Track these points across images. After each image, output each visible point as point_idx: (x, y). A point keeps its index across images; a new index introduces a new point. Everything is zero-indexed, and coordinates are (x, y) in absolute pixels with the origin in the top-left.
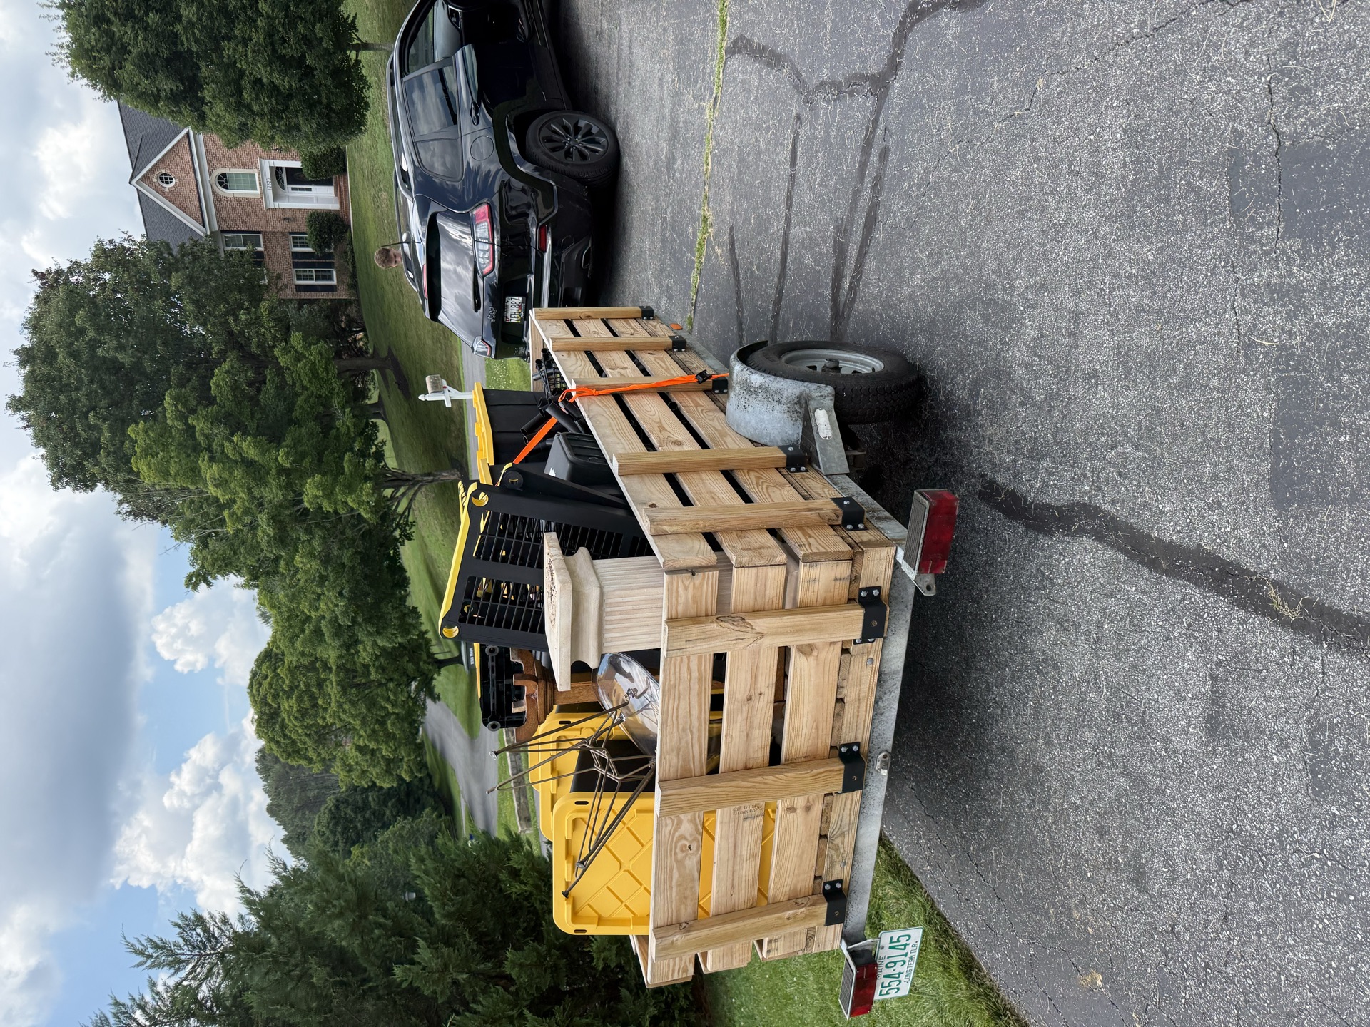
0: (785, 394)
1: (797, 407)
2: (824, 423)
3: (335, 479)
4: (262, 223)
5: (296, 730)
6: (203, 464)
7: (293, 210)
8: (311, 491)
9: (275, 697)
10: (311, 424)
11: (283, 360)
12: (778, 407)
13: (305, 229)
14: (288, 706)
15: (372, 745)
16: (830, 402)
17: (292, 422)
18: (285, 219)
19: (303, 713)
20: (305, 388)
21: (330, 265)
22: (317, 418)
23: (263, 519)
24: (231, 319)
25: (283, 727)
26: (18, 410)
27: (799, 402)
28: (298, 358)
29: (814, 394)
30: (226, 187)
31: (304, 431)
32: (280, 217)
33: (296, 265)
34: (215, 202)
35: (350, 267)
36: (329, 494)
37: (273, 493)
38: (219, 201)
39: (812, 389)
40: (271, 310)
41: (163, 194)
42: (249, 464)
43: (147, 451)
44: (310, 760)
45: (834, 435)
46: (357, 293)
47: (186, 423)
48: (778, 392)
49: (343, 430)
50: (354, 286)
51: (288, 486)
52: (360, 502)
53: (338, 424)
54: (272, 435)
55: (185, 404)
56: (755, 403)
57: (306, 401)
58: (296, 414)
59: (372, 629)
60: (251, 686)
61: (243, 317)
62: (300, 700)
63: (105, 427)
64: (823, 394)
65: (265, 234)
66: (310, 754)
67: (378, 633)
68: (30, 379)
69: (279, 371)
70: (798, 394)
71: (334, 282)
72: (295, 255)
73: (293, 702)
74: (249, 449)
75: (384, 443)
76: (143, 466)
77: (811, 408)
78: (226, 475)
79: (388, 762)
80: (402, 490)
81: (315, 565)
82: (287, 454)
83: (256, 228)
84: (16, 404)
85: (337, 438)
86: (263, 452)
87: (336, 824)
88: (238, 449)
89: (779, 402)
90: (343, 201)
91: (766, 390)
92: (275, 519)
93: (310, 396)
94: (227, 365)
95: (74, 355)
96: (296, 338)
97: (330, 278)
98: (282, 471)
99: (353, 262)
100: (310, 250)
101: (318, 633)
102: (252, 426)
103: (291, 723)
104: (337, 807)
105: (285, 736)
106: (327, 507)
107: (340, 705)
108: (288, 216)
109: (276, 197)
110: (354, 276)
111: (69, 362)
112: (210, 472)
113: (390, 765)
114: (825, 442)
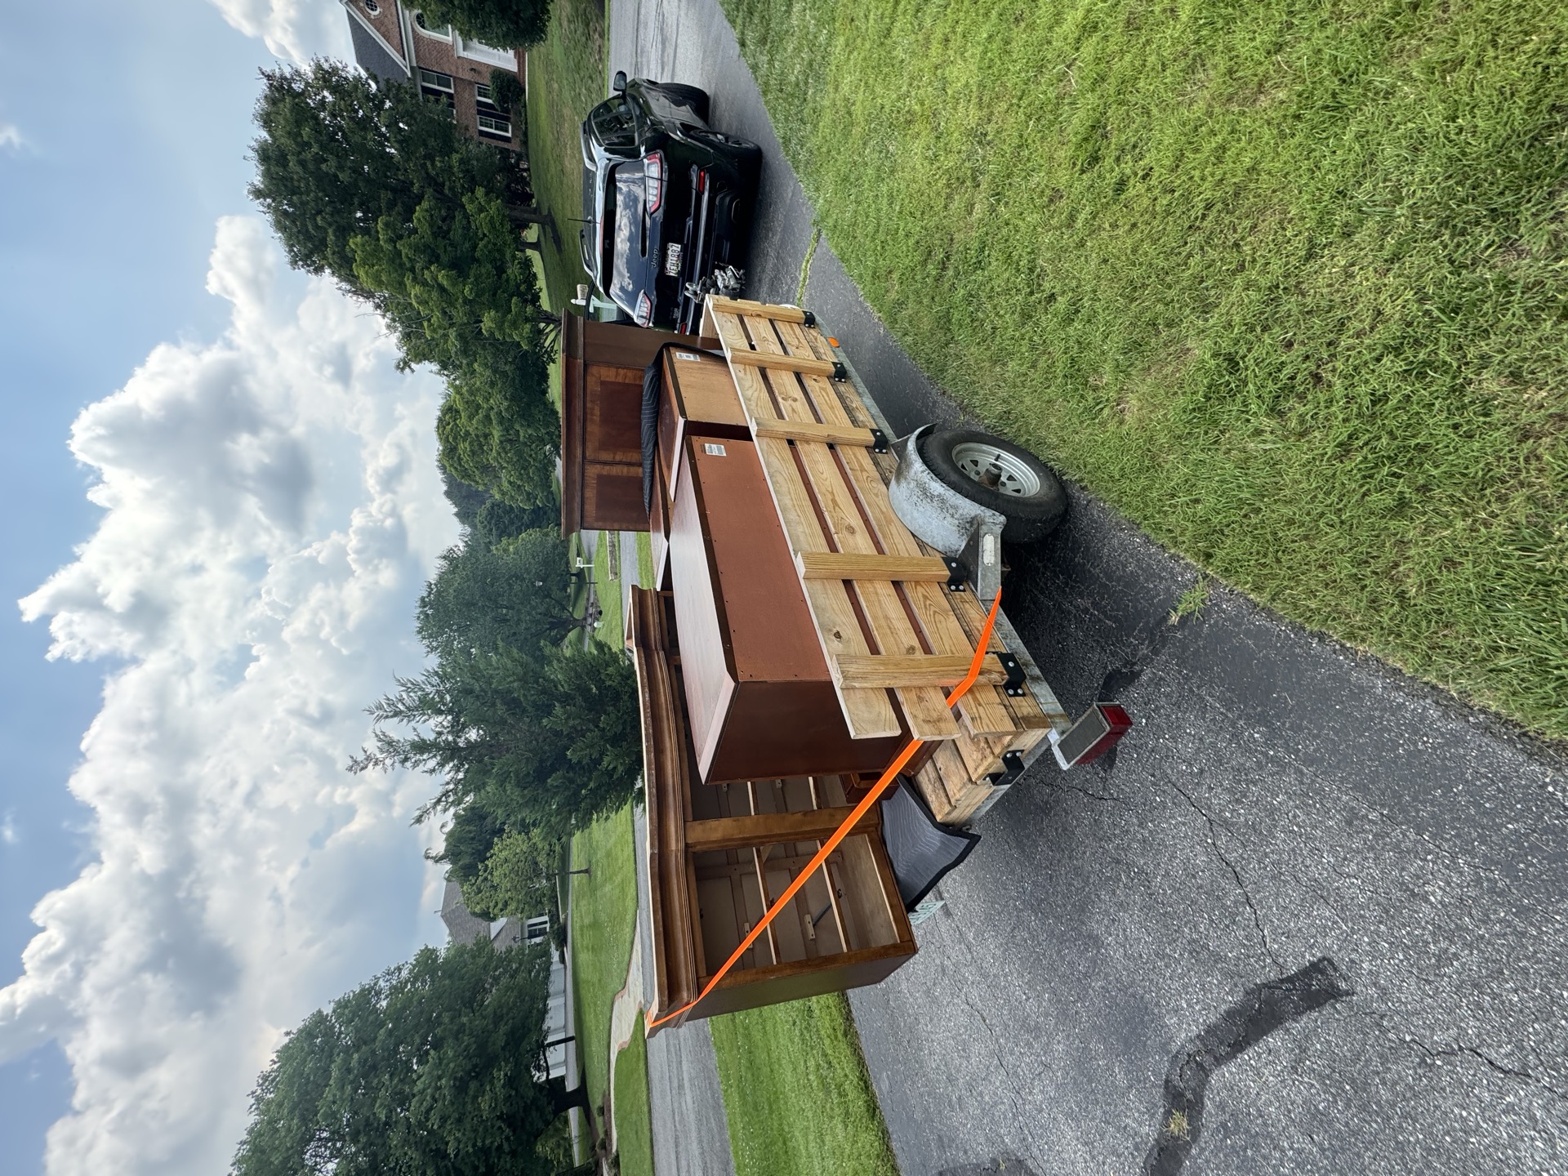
0: (961, 511)
1: (968, 526)
2: (990, 550)
3: (504, 316)
4: (453, 69)
5: (469, 464)
6: (408, 282)
7: (480, 63)
8: (488, 322)
9: (455, 438)
10: (489, 266)
11: (469, 208)
12: (949, 519)
13: (489, 83)
14: (463, 447)
15: (519, 483)
16: (998, 530)
17: (475, 260)
18: (472, 69)
19: (473, 453)
20: (485, 235)
21: (507, 119)
22: (493, 261)
23: (452, 334)
24: (429, 164)
25: (460, 459)
26: (258, 198)
27: (971, 523)
28: (481, 209)
29: (987, 520)
30: (423, 27)
31: (483, 271)
32: (467, 67)
33: (479, 112)
34: (414, 38)
35: (523, 127)
36: (500, 328)
37: (460, 314)
38: (417, 38)
39: (987, 514)
40: (461, 161)
41: (369, 19)
42: (442, 289)
43: (364, 263)
44: (477, 483)
45: (996, 562)
46: (527, 148)
47: (395, 247)
48: (956, 508)
49: (512, 277)
50: (525, 143)
51: (472, 313)
52: (520, 336)
53: (509, 271)
54: (459, 267)
55: (394, 230)
56: (928, 507)
57: (485, 246)
58: (478, 254)
59: (525, 423)
60: (438, 427)
61: (439, 164)
62: (471, 444)
63: (330, 231)
64: (994, 522)
65: (455, 78)
66: (477, 479)
67: (529, 426)
68: (267, 174)
69: (467, 217)
70: (973, 515)
71: (509, 135)
72: (479, 103)
73: (467, 445)
74: (442, 277)
75: (541, 290)
76: (362, 273)
77: (982, 532)
78: (425, 296)
79: (528, 494)
80: (552, 326)
81: (488, 373)
82: (471, 290)
83: (448, 73)
84: (258, 194)
85: (507, 280)
86: (454, 285)
87: (491, 518)
88: (435, 279)
89: (952, 516)
90: (521, 64)
91: (943, 501)
92: (461, 337)
93: (489, 242)
94: (425, 204)
95: (302, 163)
96: (480, 192)
97: (507, 131)
98: (466, 301)
99: (526, 123)
100: (490, 101)
101: (488, 417)
102: (444, 259)
103: (465, 458)
104: (492, 508)
105: (460, 465)
106: (498, 335)
107: (499, 454)
108: (475, 68)
109: (465, 48)
110: (525, 134)
111: (299, 169)
112: (415, 291)
113: (529, 496)
114: (986, 568)
